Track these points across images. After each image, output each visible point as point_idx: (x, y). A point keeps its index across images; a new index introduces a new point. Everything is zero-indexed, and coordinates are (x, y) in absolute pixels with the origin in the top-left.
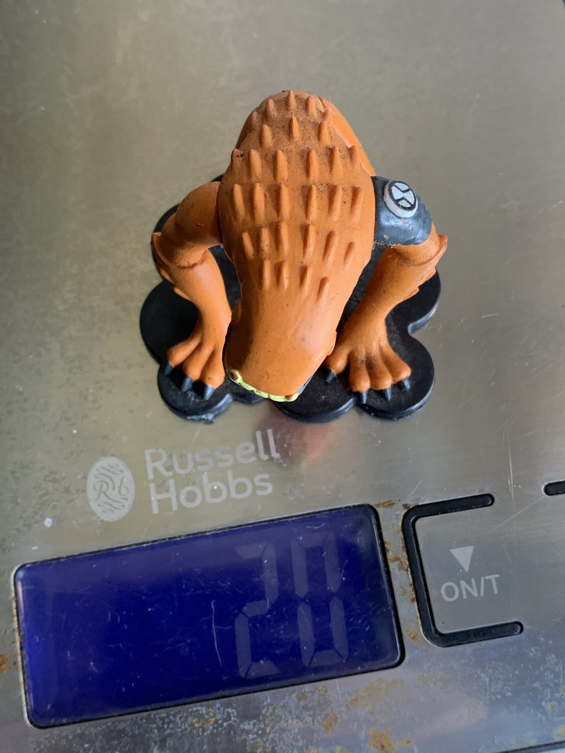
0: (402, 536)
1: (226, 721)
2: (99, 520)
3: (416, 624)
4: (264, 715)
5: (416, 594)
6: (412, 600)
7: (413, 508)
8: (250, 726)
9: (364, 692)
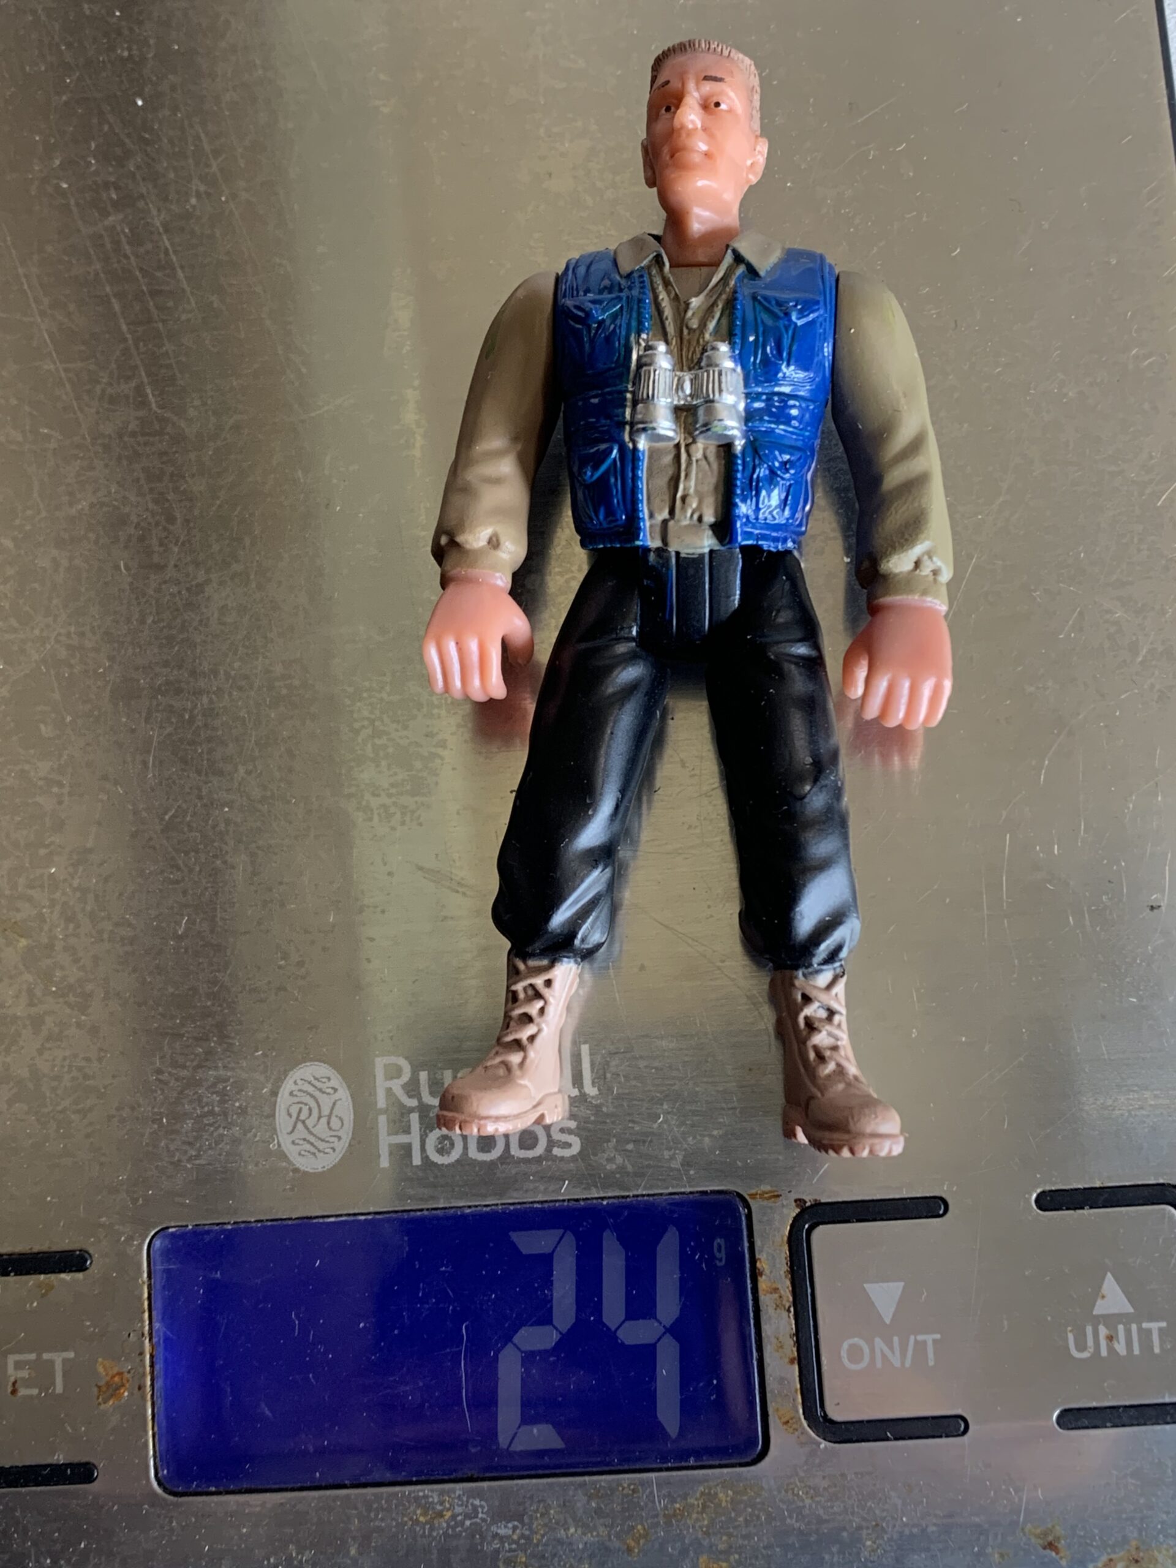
0: (788, 1253)
1: (470, 1518)
2: (291, 1167)
3: (794, 1402)
4: (531, 1515)
5: (799, 1351)
6: (792, 1361)
7: (812, 1206)
8: (507, 1530)
9: (696, 1499)
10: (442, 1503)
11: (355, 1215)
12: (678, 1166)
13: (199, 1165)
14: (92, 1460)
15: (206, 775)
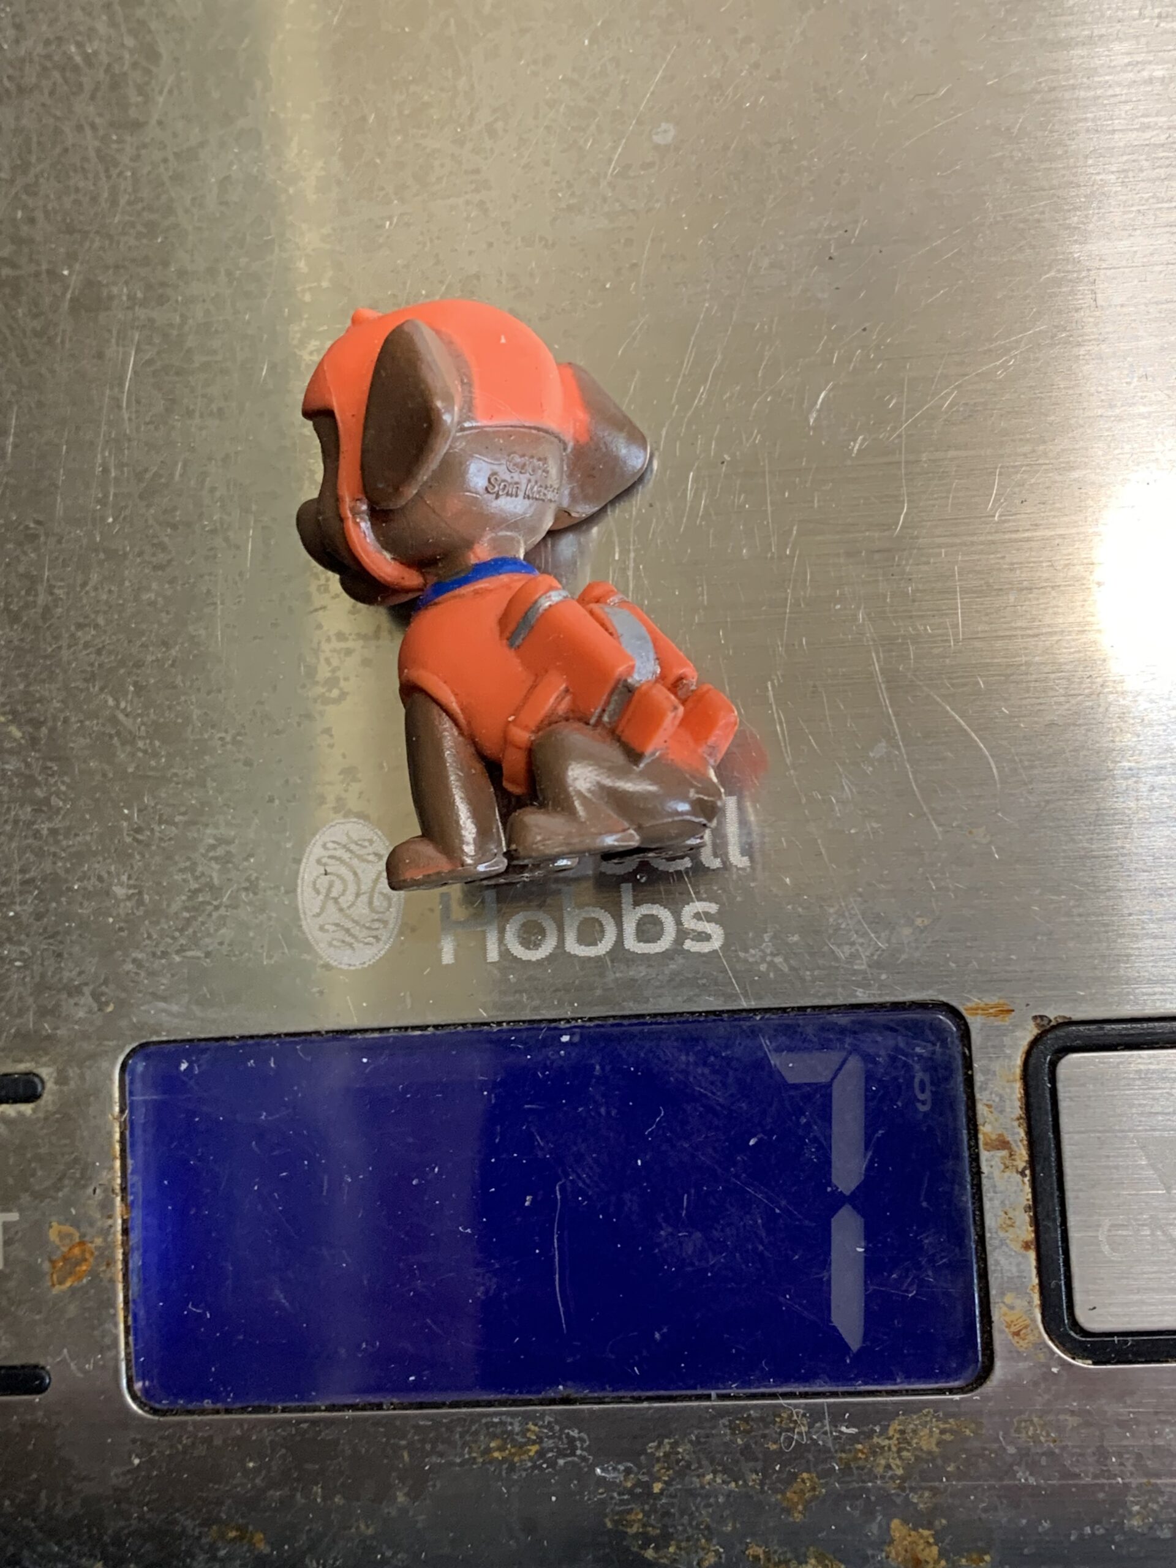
0: (1023, 1092)
1: (565, 1456)
2: (320, 963)
3: (1029, 1303)
4: (652, 1454)
5: (1037, 1232)
6: (1027, 1246)
7: (1059, 1026)
8: (615, 1475)
9: (890, 1438)
10: (524, 1436)
11: (406, 1028)
12: (863, 967)
13: (193, 957)
14: (42, 1363)
15: (201, 416)
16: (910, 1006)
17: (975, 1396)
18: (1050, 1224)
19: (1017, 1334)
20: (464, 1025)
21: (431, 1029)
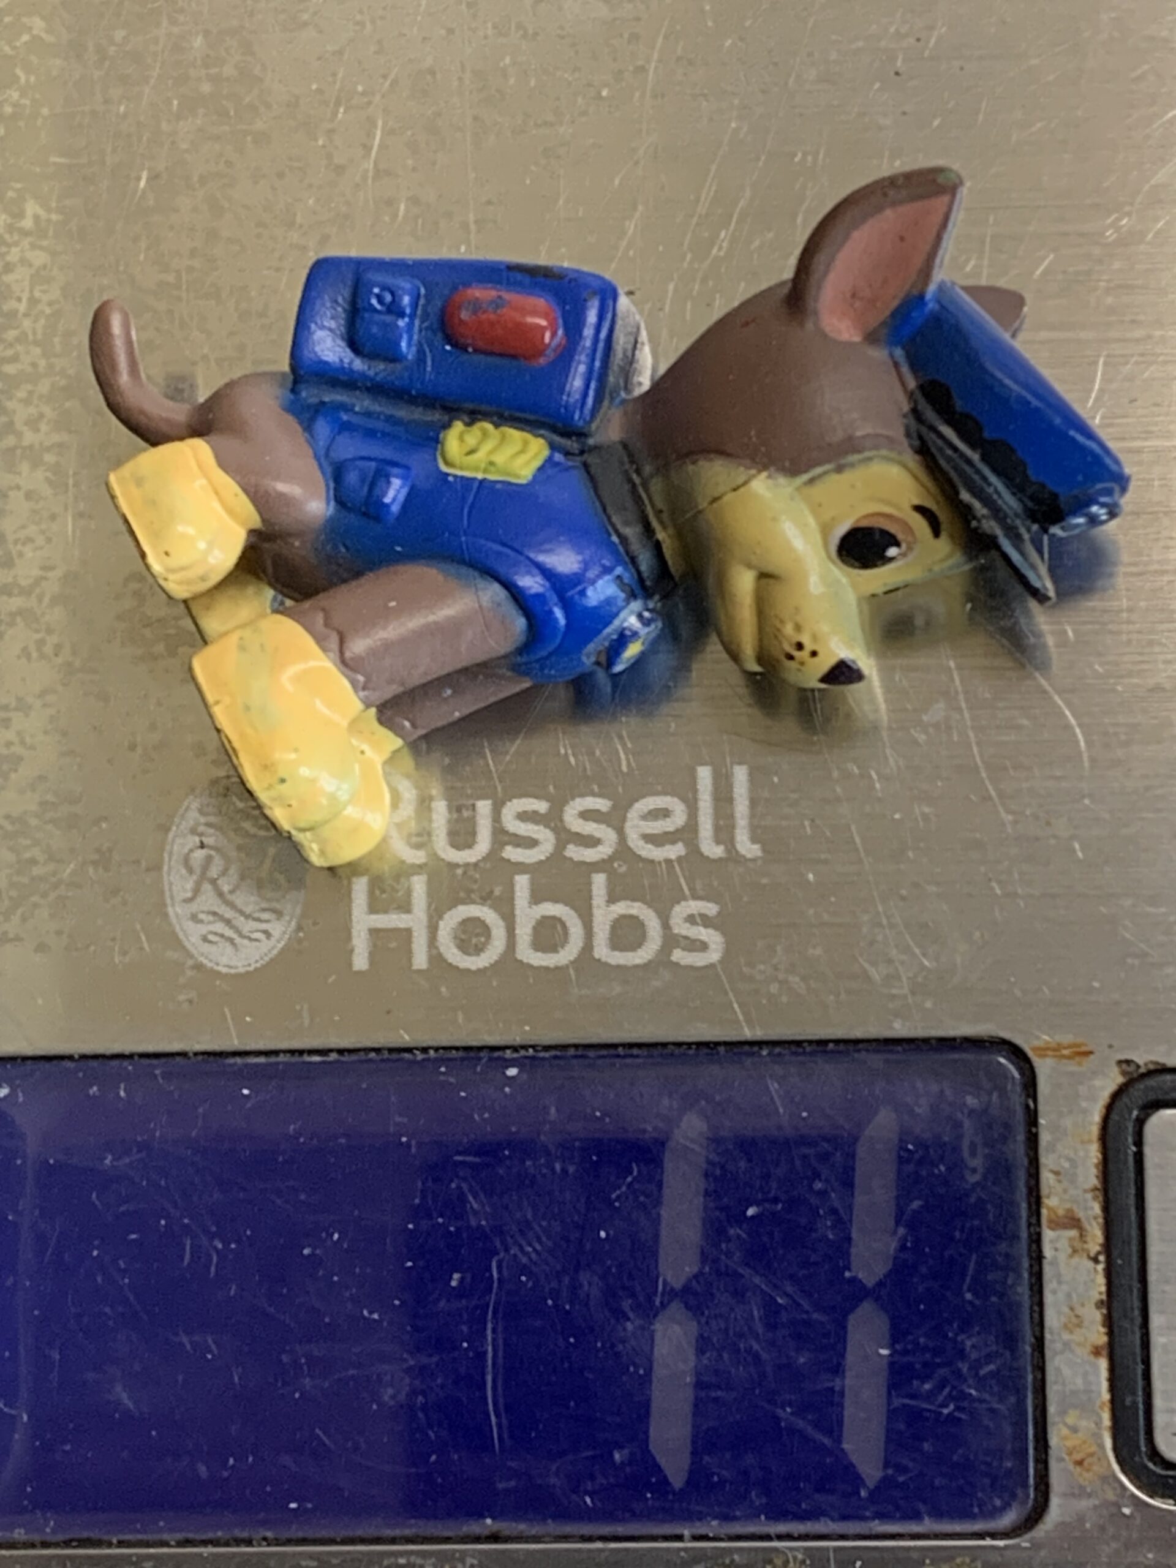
0: (1100, 1156)
2: (190, 962)
3: (1097, 1424)
5: (1110, 1333)
6: (1097, 1352)
7: (1150, 1073)
12: (904, 992)
16: (962, 1043)
17: (1024, 1542)
18: (1126, 1324)
19: (1080, 1463)
20: (377, 1050)
21: (333, 1056)
